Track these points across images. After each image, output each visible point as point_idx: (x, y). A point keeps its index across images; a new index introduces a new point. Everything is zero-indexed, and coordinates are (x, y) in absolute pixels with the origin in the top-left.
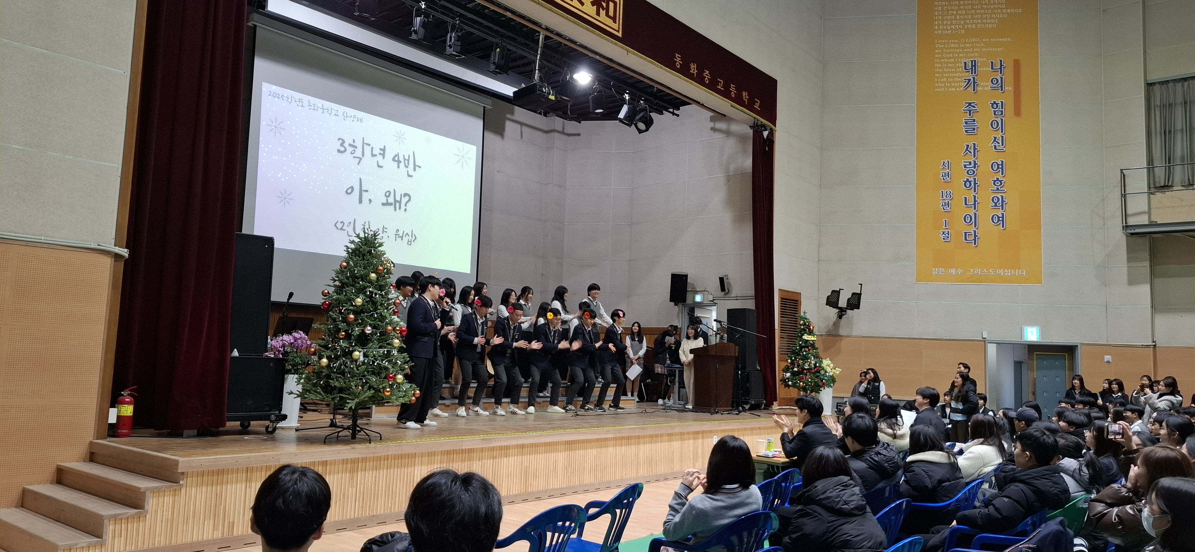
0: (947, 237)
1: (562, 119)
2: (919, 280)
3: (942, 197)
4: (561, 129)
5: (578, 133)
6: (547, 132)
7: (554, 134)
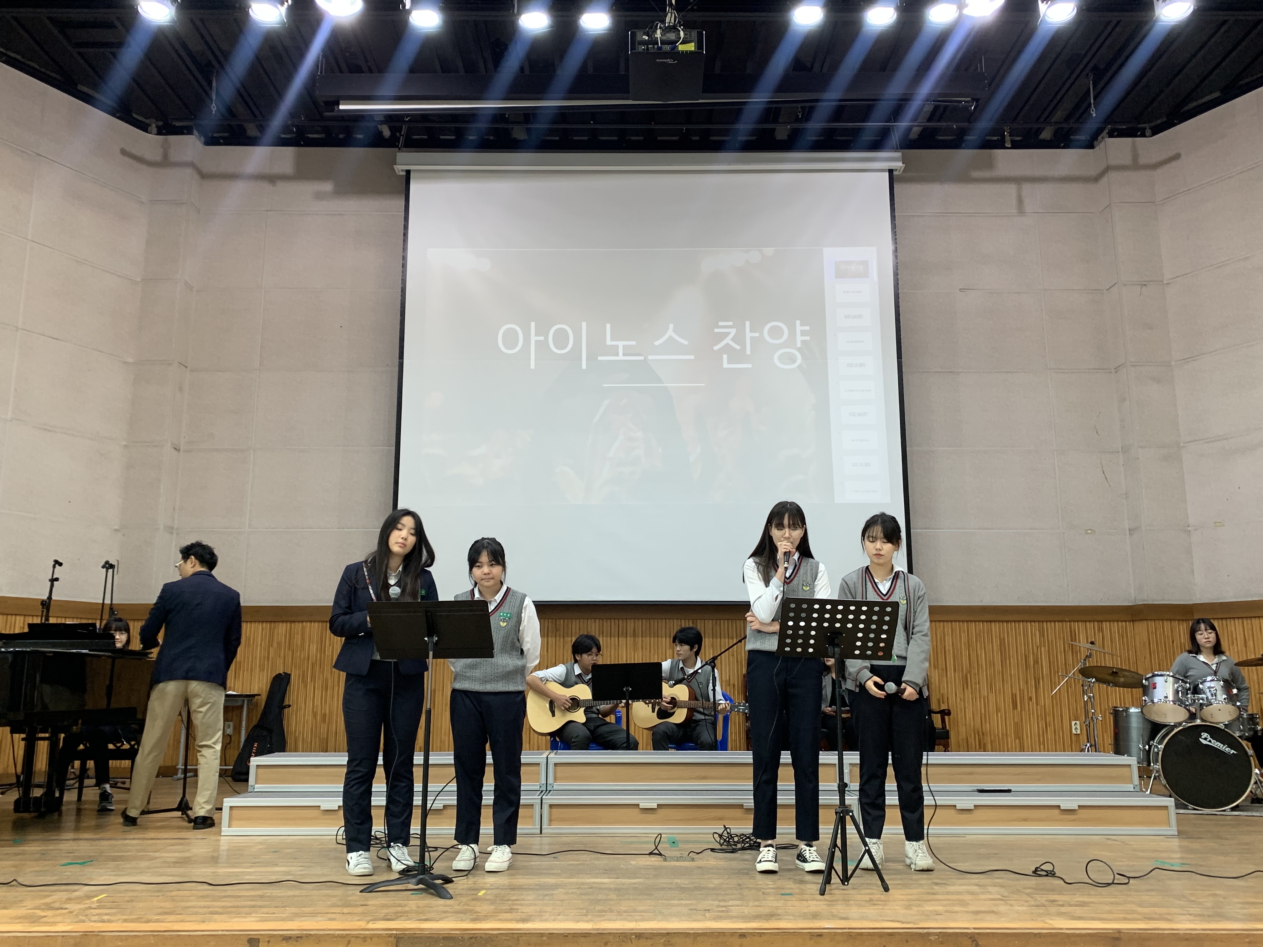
1: (1129, 140)
4: (1127, 160)
5: (1175, 152)
6: (1096, 179)
7: (1113, 176)
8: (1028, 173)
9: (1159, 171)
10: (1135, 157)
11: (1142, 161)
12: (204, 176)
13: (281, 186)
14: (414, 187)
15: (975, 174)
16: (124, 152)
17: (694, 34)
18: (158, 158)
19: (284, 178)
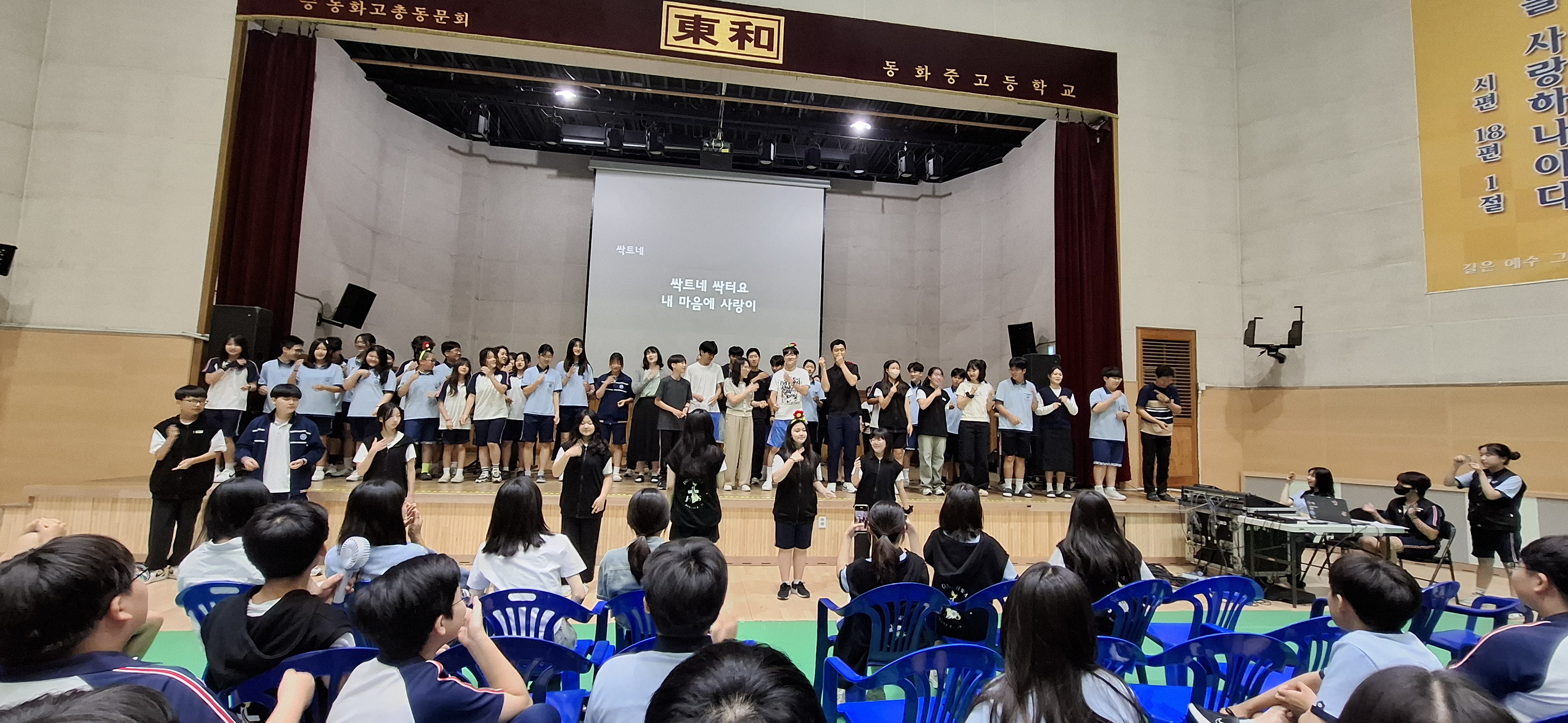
0: (1494, 206)
2: (1433, 287)
3: (1481, 139)
4: (930, 193)
5: (949, 192)
6: (917, 199)
7: (923, 199)
8: (887, 194)
9: (944, 199)
10: (934, 192)
11: (937, 194)
12: (490, 161)
13: (530, 170)
14: (598, 176)
15: (865, 192)
16: (450, 148)
17: (729, 145)
18: (467, 151)
19: (532, 166)
